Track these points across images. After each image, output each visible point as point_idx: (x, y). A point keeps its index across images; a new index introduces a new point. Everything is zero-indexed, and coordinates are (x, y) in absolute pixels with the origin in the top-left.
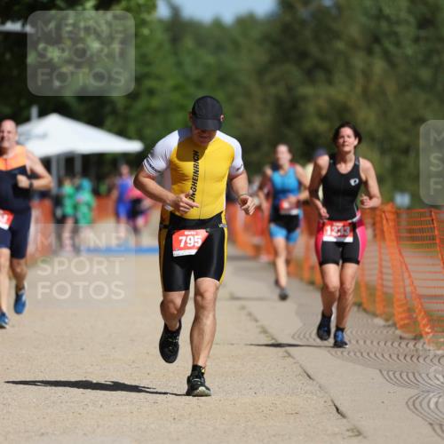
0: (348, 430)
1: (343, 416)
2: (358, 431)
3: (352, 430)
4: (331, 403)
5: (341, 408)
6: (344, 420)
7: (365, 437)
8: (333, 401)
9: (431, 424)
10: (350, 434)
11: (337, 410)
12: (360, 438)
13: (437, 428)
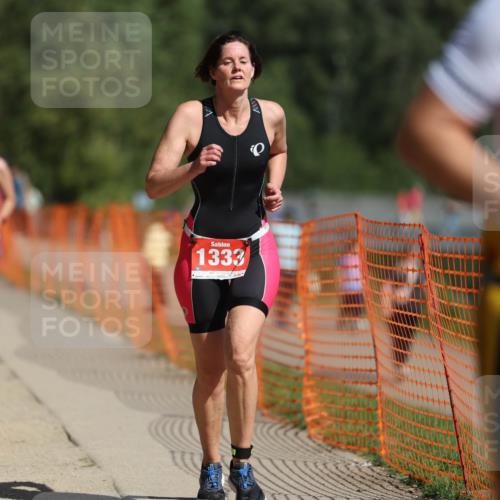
0: (81, 460)
1: (75, 444)
2: (92, 461)
3: (85, 460)
4: (62, 430)
5: (73, 436)
6: (77, 449)
7: (99, 467)
8: (64, 428)
9: (172, 452)
10: (83, 464)
11: (69, 437)
12: (94, 467)
13: (178, 456)
